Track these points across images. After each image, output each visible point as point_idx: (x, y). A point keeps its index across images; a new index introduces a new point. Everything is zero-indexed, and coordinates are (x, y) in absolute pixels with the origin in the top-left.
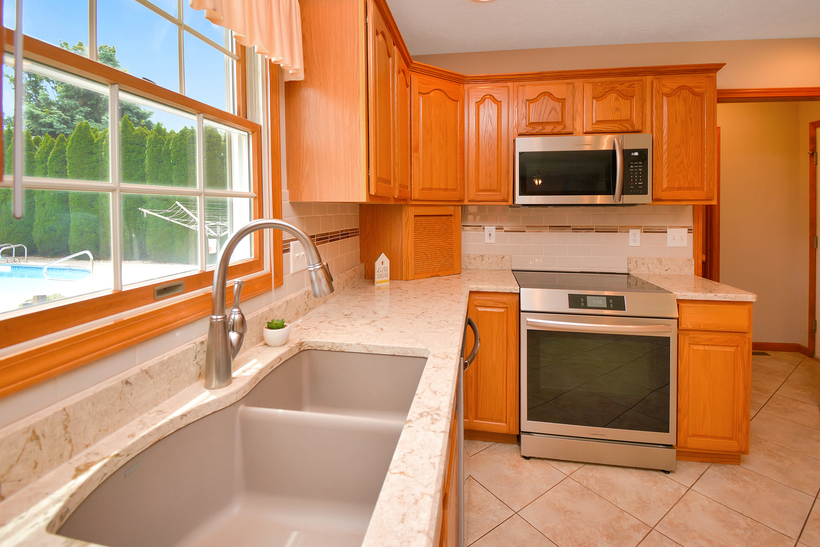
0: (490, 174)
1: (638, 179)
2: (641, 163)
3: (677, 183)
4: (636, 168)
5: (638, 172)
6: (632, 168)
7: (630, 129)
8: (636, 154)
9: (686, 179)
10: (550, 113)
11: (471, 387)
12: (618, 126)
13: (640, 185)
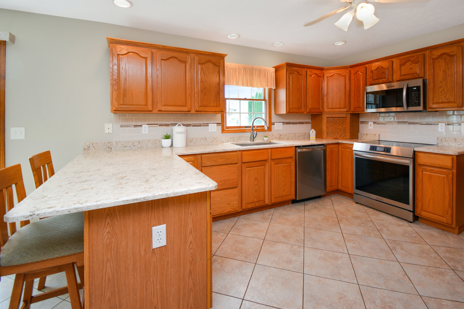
0: (358, 101)
1: (416, 99)
2: (417, 92)
3: (441, 100)
4: (415, 95)
5: (416, 96)
6: (413, 95)
7: (417, 77)
8: (415, 88)
9: (446, 98)
10: (382, 75)
11: (340, 175)
12: (411, 76)
13: (417, 102)
